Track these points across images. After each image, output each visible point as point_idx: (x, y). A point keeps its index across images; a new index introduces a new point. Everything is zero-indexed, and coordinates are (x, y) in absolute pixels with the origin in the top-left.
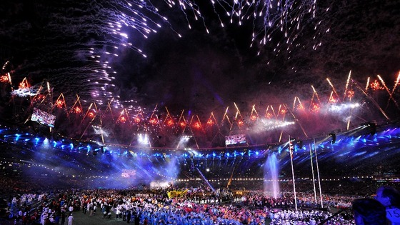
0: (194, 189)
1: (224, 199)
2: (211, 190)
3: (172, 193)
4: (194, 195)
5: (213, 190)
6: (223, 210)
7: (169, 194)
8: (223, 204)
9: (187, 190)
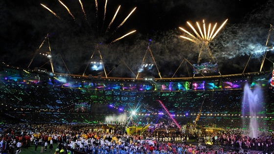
0: (156, 125)
1: (191, 137)
2: (176, 126)
3: (131, 129)
4: (156, 132)
5: (179, 127)
6: (190, 149)
7: (128, 130)
8: (190, 143)
9: (148, 126)
